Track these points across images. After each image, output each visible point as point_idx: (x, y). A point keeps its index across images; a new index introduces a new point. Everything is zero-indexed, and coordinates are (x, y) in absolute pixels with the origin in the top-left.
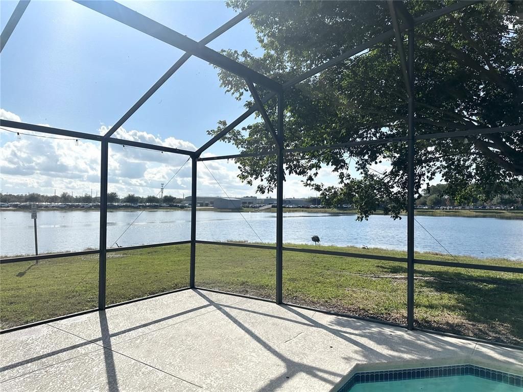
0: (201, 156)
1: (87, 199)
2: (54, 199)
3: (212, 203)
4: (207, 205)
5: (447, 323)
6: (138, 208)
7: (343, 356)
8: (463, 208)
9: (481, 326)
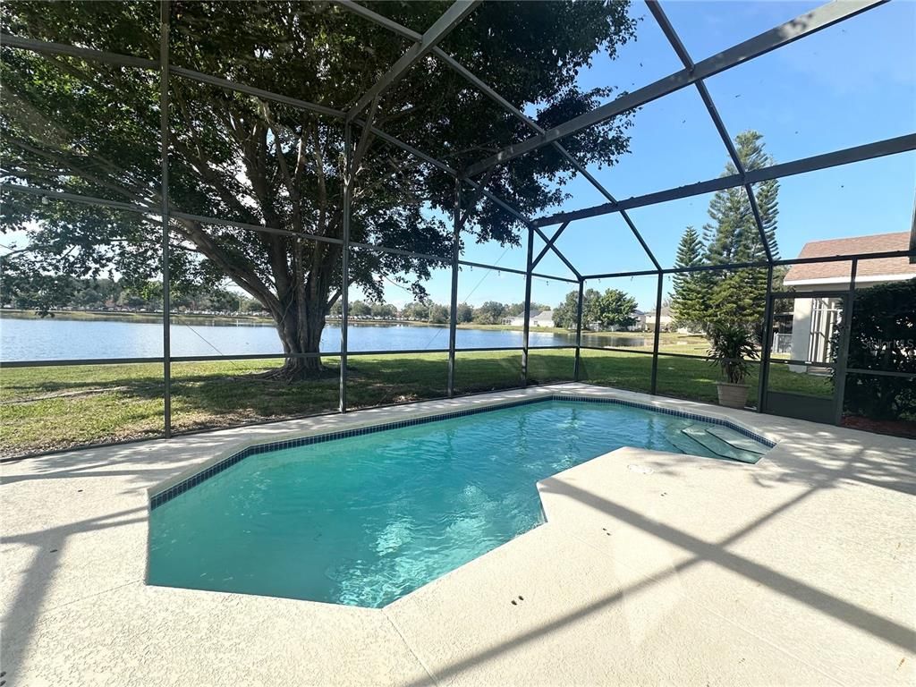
5: (196, 423)
7: (118, 491)
8: (75, 309)
9: (230, 416)
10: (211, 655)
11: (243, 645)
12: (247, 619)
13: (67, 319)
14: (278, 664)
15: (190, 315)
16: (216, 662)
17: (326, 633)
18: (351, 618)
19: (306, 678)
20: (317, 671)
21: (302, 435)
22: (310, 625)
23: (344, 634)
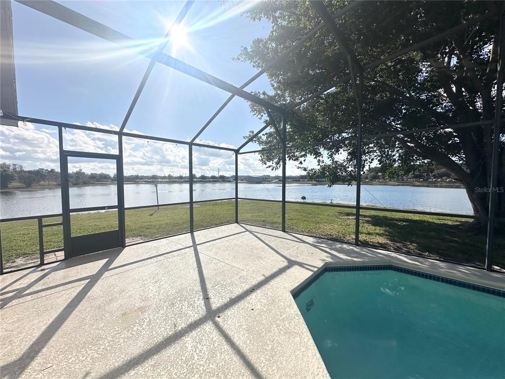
0: (240, 152)
1: (181, 177)
2: (164, 177)
3: (246, 179)
4: (242, 180)
5: (378, 243)
6: (207, 182)
8: (390, 181)
9: (398, 244)
10: (275, 326)
11: (282, 332)
12: (293, 327)
13: (387, 185)
14: (280, 349)
15: (449, 182)
16: (273, 329)
17: (302, 359)
18: (317, 368)
19: (279, 363)
20: (283, 366)
21: (430, 272)
22: (302, 350)
23: (306, 369)
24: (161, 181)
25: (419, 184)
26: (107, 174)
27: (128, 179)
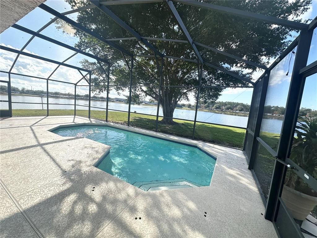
3: (124, 101)
4: (122, 101)
8: (205, 109)
24: (62, 97)
25: (218, 112)
26: (16, 87)
27: (35, 93)
